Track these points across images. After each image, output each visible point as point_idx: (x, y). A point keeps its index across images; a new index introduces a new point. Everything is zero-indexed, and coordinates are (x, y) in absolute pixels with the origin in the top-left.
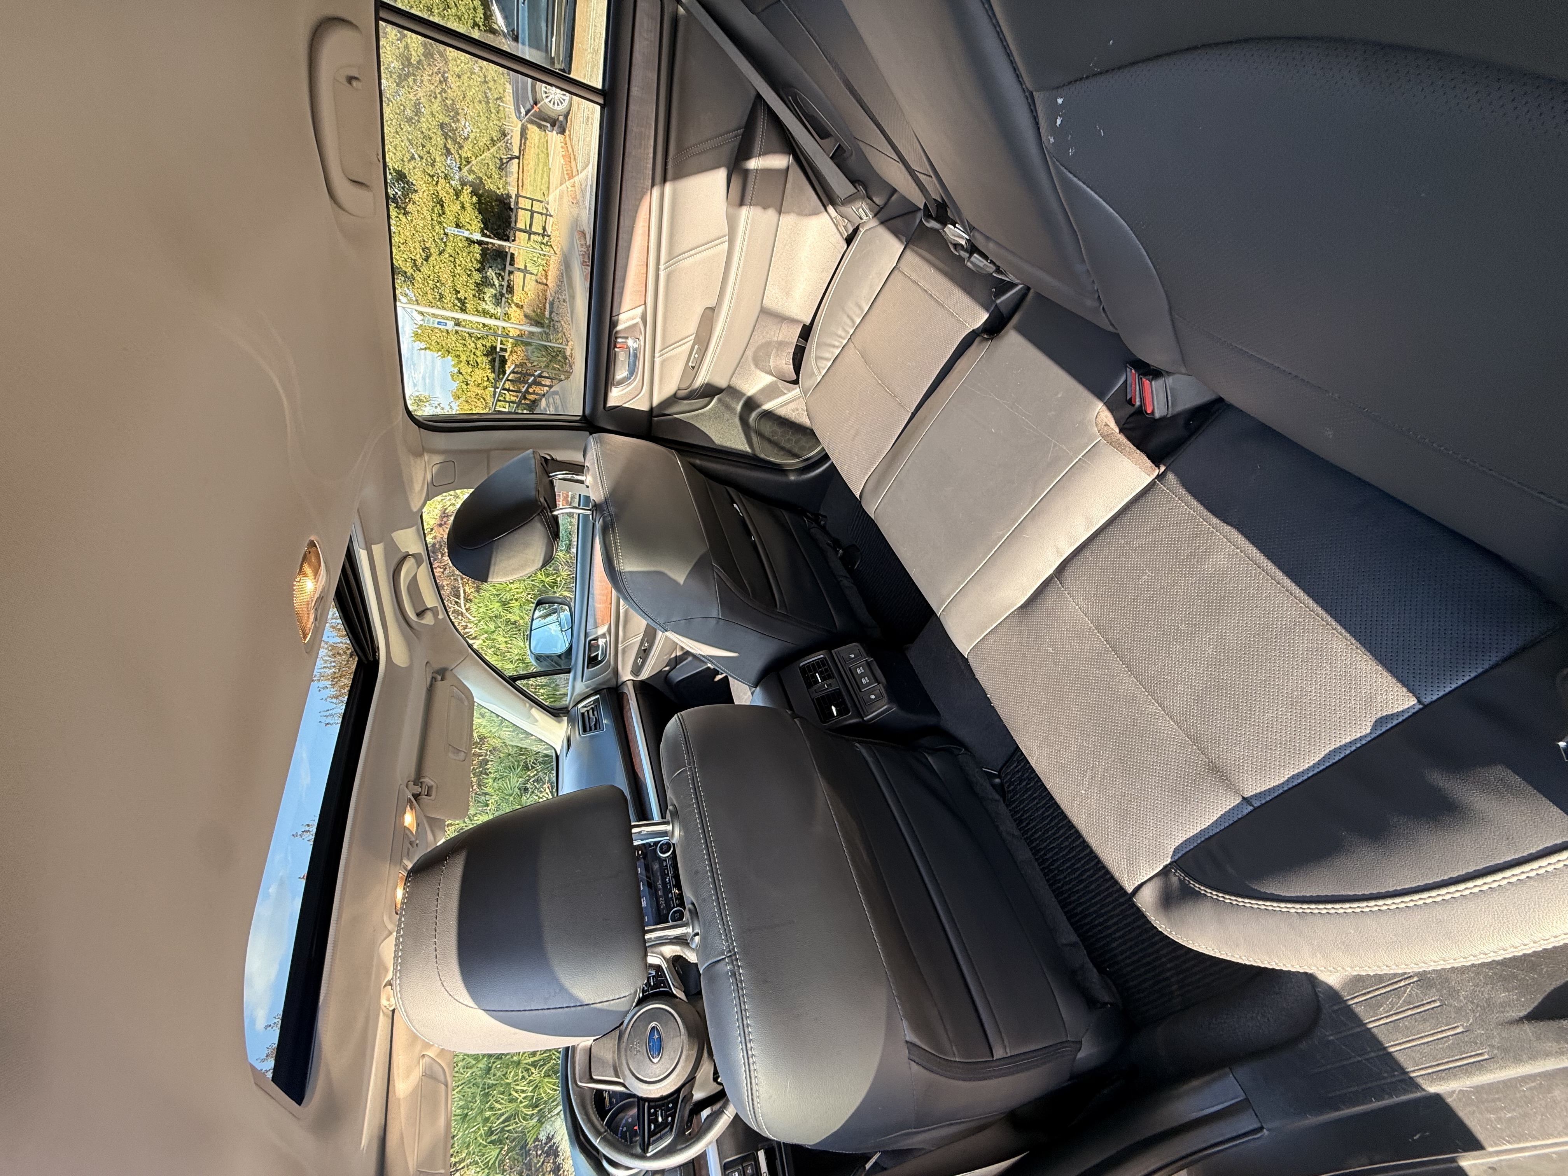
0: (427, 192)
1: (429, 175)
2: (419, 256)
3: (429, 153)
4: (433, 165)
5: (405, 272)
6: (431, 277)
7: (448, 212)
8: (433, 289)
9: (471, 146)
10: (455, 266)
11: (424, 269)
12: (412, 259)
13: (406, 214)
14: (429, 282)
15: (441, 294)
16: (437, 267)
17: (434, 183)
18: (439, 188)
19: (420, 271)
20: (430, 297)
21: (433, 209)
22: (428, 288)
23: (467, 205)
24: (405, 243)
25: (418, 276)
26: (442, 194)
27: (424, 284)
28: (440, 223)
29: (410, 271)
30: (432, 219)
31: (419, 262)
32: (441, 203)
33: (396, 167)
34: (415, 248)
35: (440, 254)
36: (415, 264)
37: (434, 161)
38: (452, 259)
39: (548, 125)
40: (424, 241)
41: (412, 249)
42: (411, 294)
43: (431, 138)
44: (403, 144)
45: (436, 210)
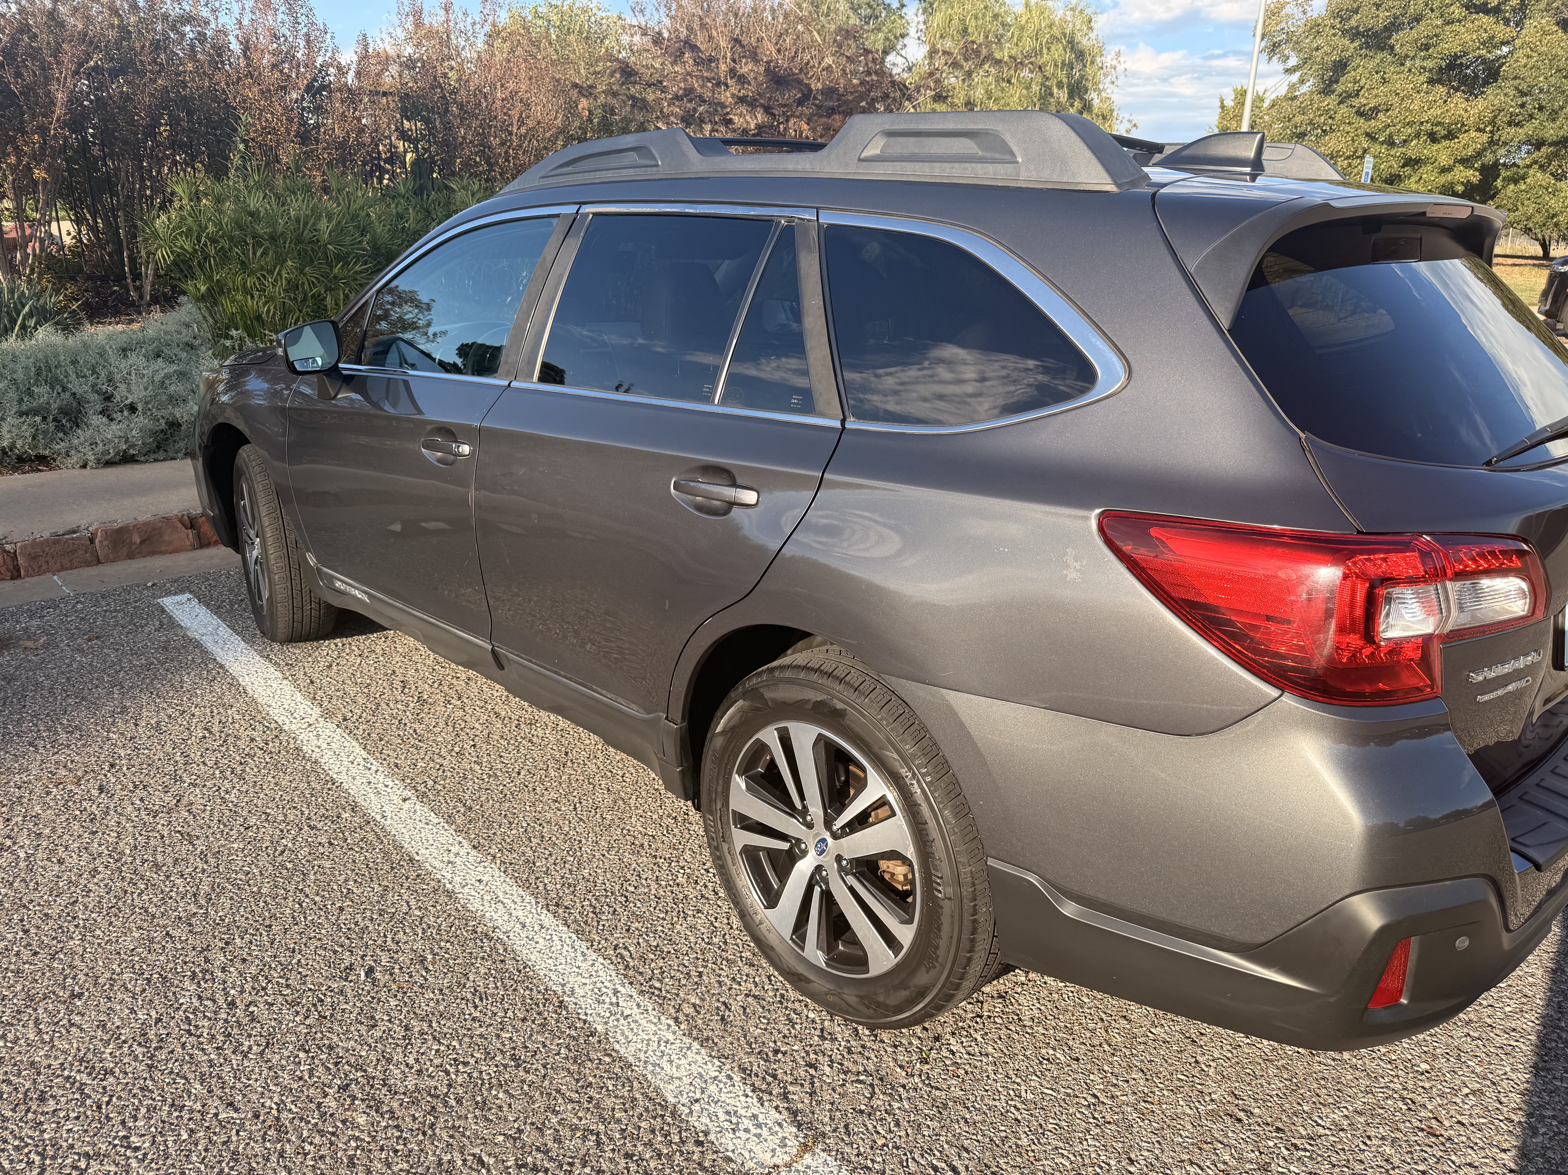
0: (1466, 115)
1: (1495, 117)
2: (1364, 101)
3: (1531, 116)
4: (1509, 124)
5: (1337, 82)
6: (1330, 121)
7: (1436, 147)
8: (1310, 124)
9: (1544, 184)
10: (1348, 158)
11: (1343, 110)
12: (1359, 91)
13: (1431, 82)
14: (1323, 118)
15: (1306, 135)
16: (1348, 128)
17: (1482, 126)
18: (1473, 134)
19: (1340, 103)
20: (1298, 119)
21: (1439, 124)
22: (1311, 116)
23: (1449, 177)
24: (1384, 81)
25: (1331, 101)
26: (1464, 138)
27: (1318, 109)
28: (1418, 136)
29: (1339, 88)
30: (1422, 123)
31: (1356, 102)
32: (1451, 135)
33: (1504, 68)
34: (1376, 96)
35: (1368, 135)
36: (1349, 96)
37: (1517, 125)
38: (1360, 153)
39: (1548, 307)
40: (1387, 110)
41: (1375, 92)
42: (1304, 89)
43: (1554, 120)
44: (1541, 79)
45: (1439, 128)
